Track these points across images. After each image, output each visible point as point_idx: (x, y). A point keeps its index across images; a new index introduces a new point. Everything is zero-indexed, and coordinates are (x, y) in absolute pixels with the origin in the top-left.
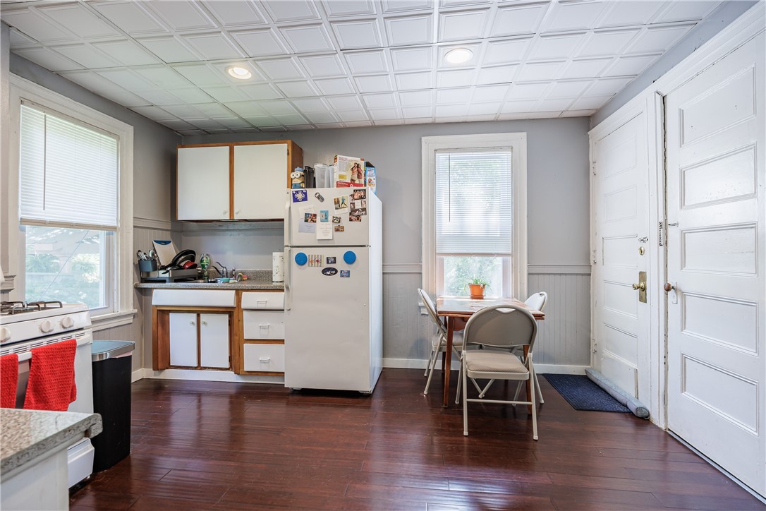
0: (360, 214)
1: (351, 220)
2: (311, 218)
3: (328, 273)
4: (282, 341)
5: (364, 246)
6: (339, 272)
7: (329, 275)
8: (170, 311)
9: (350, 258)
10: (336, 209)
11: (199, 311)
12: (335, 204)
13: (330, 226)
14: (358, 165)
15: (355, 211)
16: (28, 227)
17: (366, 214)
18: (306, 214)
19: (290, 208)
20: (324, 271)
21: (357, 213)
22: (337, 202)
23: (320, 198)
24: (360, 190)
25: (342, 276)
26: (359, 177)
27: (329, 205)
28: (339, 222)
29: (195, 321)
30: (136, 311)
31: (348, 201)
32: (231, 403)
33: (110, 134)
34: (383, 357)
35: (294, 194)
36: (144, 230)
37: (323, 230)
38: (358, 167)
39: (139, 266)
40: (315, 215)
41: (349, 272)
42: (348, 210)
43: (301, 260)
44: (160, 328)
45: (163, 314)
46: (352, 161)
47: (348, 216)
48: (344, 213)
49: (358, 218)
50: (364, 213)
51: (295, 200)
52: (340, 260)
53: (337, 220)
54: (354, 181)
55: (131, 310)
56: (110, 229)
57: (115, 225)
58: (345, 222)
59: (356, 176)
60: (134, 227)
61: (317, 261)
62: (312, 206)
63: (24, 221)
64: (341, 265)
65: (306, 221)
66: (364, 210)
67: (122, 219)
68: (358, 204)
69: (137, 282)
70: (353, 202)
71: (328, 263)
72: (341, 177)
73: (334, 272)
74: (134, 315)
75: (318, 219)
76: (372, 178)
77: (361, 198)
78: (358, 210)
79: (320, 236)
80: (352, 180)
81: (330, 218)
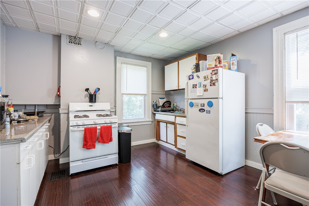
0: (215, 82)
1: (211, 85)
2: (195, 86)
3: (201, 111)
4: (185, 138)
5: (217, 98)
6: (206, 111)
7: (202, 112)
8: (161, 122)
9: (210, 104)
10: (205, 81)
11: (167, 123)
12: (204, 79)
13: (202, 89)
14: (219, 57)
15: (212, 81)
16: (124, 96)
17: (217, 82)
18: (193, 85)
19: (187, 83)
20: (200, 110)
21: (213, 82)
22: (205, 78)
23: (198, 77)
24: (215, 70)
25: (207, 113)
26: (219, 63)
27: (202, 80)
28: (206, 87)
29: (166, 125)
30: (152, 120)
31: (210, 76)
32: (175, 158)
33: (144, 66)
34: (245, 159)
35: (189, 77)
36: (156, 95)
37: (199, 91)
38: (219, 58)
39: (153, 106)
40: (196, 85)
41: (210, 111)
42: (209, 81)
43: (192, 105)
44: (158, 127)
45: (159, 122)
46: (215, 56)
47: (209, 84)
48: (208, 82)
49: (214, 84)
50: (217, 81)
51: (190, 79)
52: (206, 105)
53: (205, 86)
54: (217, 66)
55: (151, 120)
56: (145, 95)
57: (146, 93)
58: (208, 87)
59: (218, 63)
60: (152, 94)
61: (197, 105)
62: (195, 81)
63: (123, 94)
64: (206, 108)
65: (193, 88)
66: (217, 80)
67: (148, 91)
68: (214, 77)
69: (153, 111)
70: (212, 76)
71: (201, 106)
72: (209, 65)
73: (204, 111)
74: (152, 121)
75: (197, 86)
76: (234, 62)
77: (215, 74)
78: (214, 80)
79: (198, 94)
80: (215, 65)
81: (202, 86)
